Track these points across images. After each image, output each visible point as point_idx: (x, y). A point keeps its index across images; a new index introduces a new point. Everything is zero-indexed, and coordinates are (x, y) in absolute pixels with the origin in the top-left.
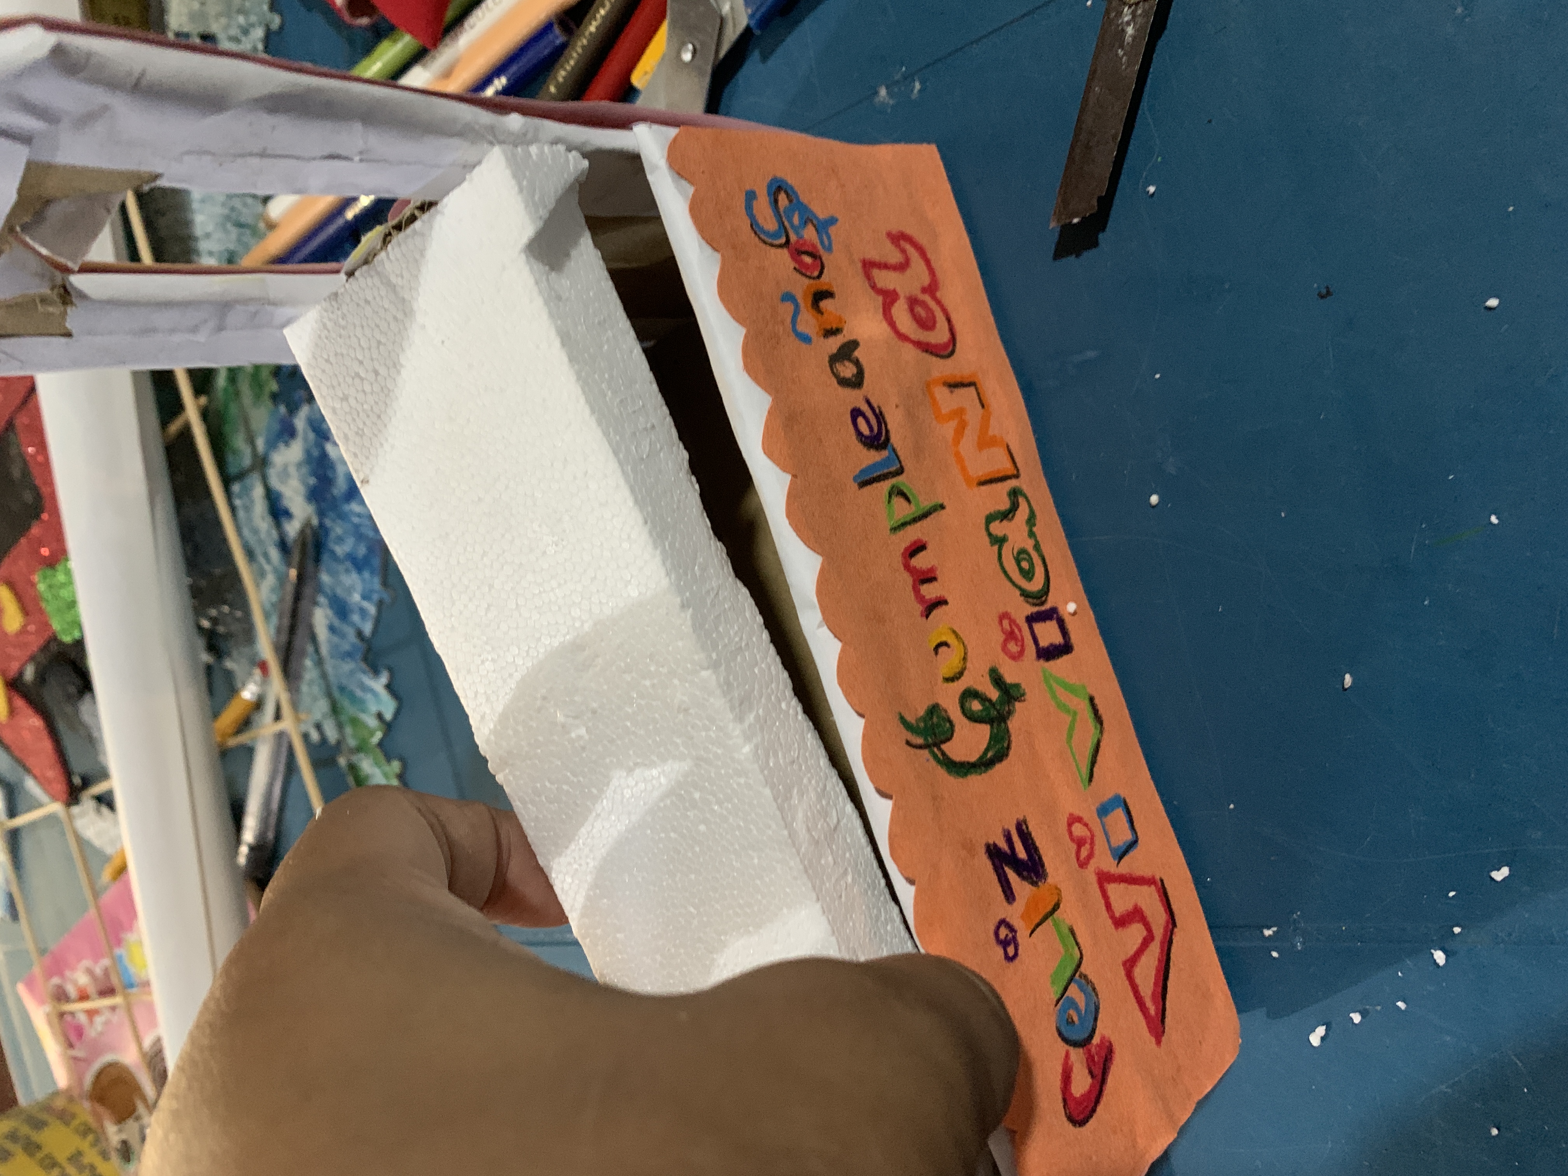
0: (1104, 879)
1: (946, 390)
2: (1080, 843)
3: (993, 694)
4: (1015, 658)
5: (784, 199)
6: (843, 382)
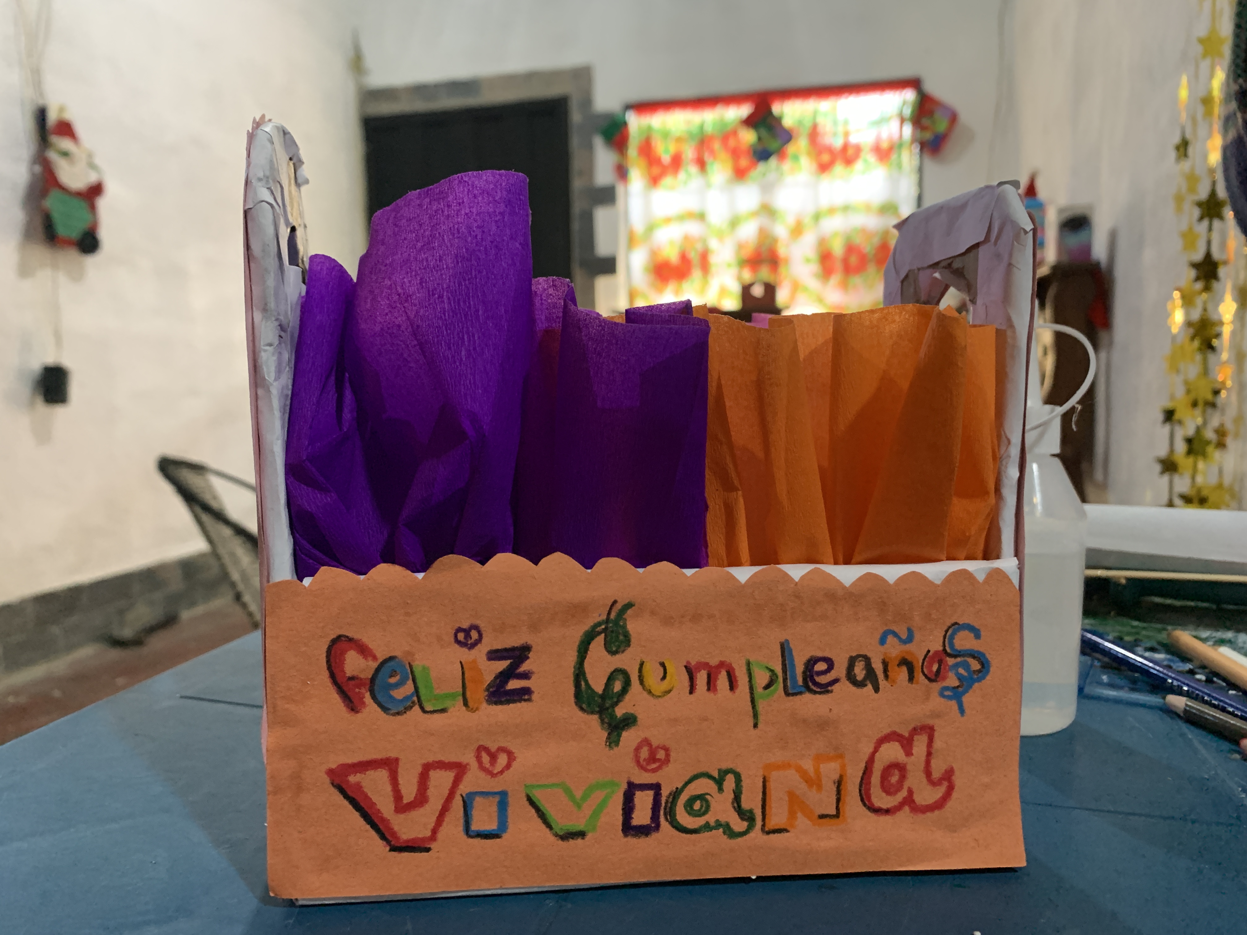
0: (460, 769)
1: (836, 777)
2: (493, 757)
3: (620, 711)
4: (638, 749)
5: (975, 665)
6: (852, 662)
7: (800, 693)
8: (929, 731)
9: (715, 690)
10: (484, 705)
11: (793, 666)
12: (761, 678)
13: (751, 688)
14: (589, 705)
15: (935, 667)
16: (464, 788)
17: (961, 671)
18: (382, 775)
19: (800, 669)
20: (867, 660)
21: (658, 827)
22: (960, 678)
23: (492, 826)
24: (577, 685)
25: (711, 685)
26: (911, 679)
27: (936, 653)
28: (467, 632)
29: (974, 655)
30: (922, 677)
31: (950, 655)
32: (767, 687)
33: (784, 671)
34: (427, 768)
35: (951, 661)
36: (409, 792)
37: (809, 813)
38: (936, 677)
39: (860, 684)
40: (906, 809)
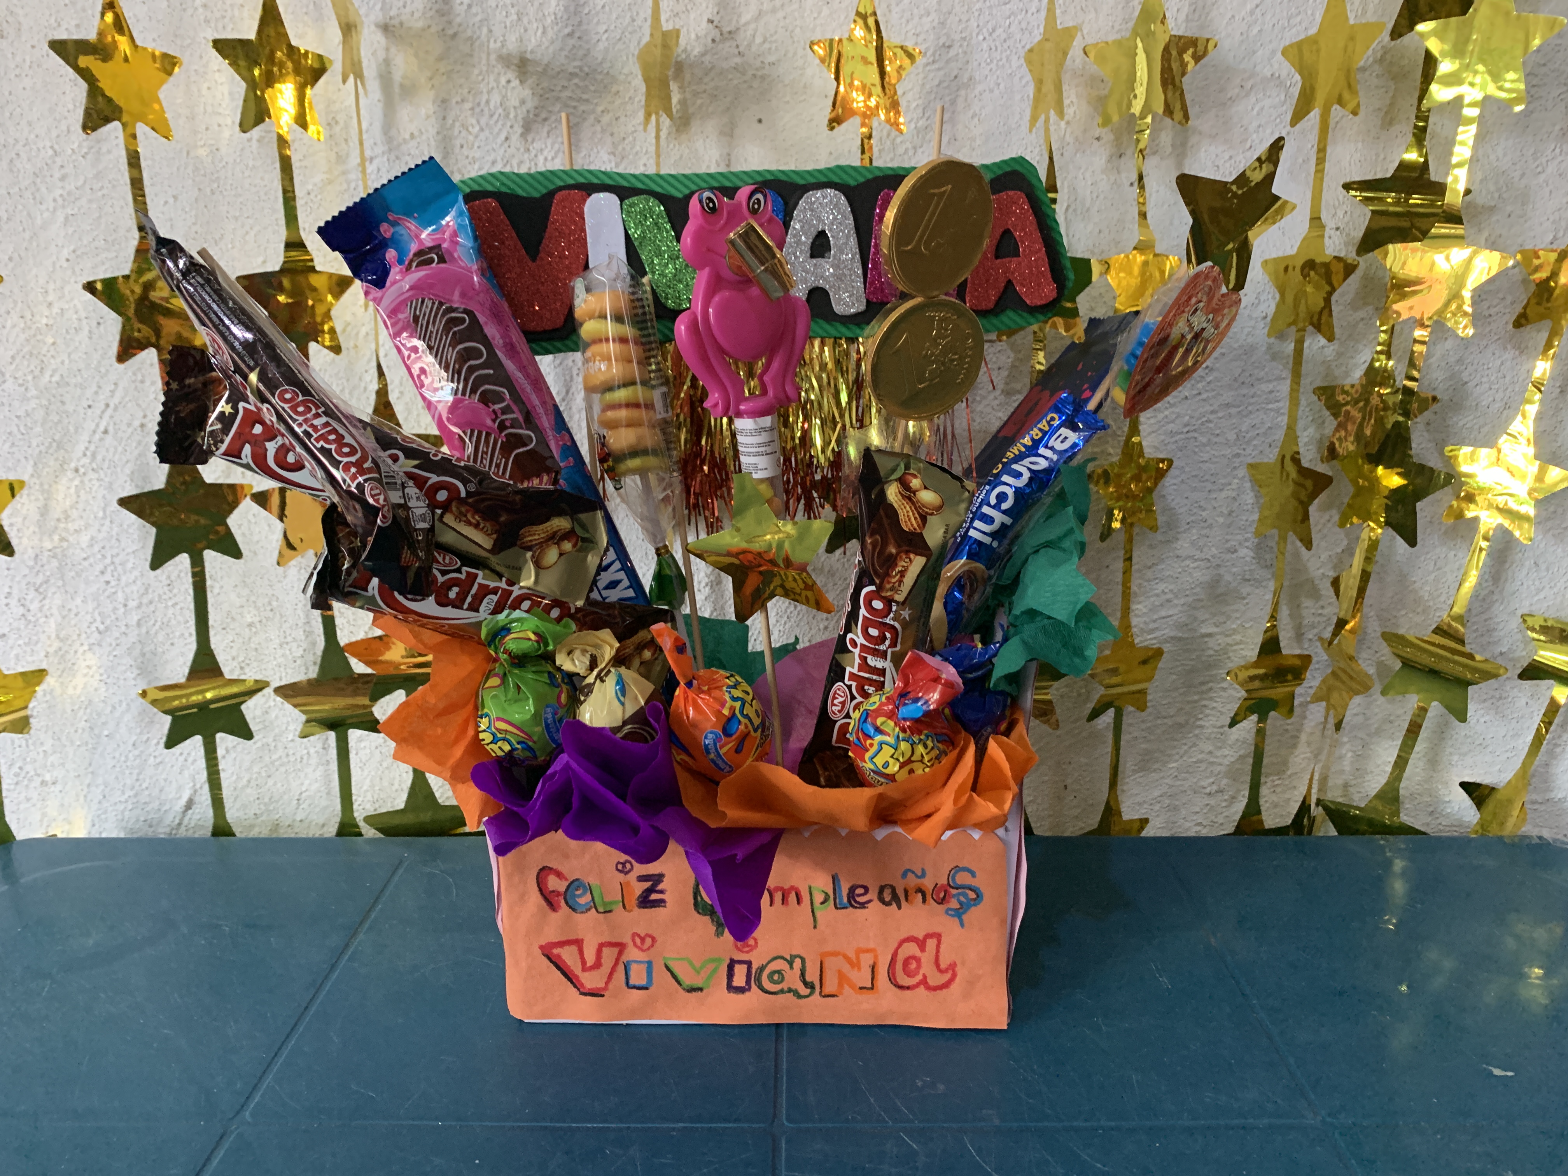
0: (621, 947)
1: (871, 963)
2: (643, 940)
5: (972, 895)
6: (882, 889)
7: (846, 908)
8: (938, 936)
9: (787, 904)
10: (636, 909)
11: (840, 890)
12: (819, 898)
13: (812, 903)
14: (703, 911)
15: (942, 895)
16: (625, 958)
17: (962, 899)
18: (574, 949)
19: (845, 892)
20: (893, 889)
21: (750, 988)
22: (961, 903)
23: (643, 982)
24: (695, 898)
25: (784, 901)
26: (924, 901)
27: (942, 886)
28: (624, 864)
29: (971, 888)
30: (932, 901)
31: (953, 888)
32: (822, 903)
33: (835, 893)
34: (601, 946)
35: (954, 892)
36: (590, 959)
37: (852, 986)
38: (941, 902)
39: (888, 904)
40: (922, 988)
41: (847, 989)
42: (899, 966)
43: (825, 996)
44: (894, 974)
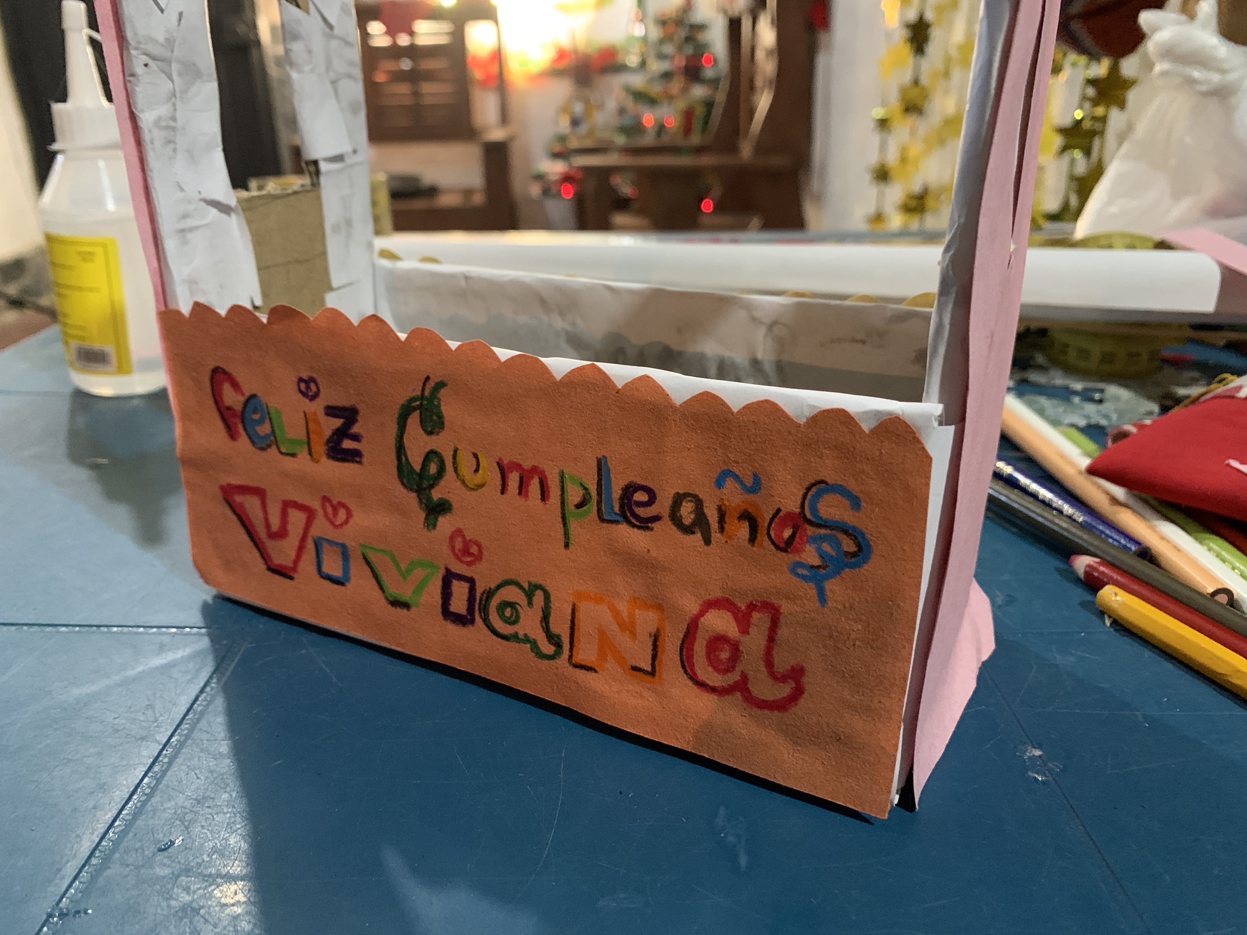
0: (309, 513)
1: (653, 629)
2: (335, 509)
3: (436, 494)
4: (452, 538)
5: (849, 545)
6: (678, 500)
7: (616, 522)
8: (774, 612)
9: (527, 496)
10: (325, 458)
11: (609, 488)
12: (574, 496)
13: (563, 503)
14: (408, 481)
15: (787, 533)
16: (314, 532)
17: (827, 549)
18: (256, 501)
19: (617, 493)
20: (699, 503)
21: (472, 622)
22: (823, 556)
23: (338, 573)
24: (399, 459)
25: (523, 489)
26: (752, 539)
27: (790, 516)
28: (308, 383)
29: (846, 530)
30: (767, 542)
31: (811, 523)
32: (579, 506)
33: (599, 493)
34: (286, 504)
35: (810, 530)
36: (275, 523)
37: (621, 660)
38: (786, 547)
39: (687, 530)
40: (738, 695)
41: (611, 665)
42: (700, 648)
43: (576, 666)
44: (691, 657)
